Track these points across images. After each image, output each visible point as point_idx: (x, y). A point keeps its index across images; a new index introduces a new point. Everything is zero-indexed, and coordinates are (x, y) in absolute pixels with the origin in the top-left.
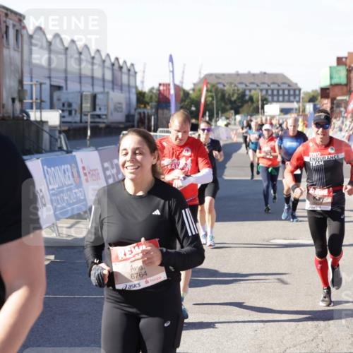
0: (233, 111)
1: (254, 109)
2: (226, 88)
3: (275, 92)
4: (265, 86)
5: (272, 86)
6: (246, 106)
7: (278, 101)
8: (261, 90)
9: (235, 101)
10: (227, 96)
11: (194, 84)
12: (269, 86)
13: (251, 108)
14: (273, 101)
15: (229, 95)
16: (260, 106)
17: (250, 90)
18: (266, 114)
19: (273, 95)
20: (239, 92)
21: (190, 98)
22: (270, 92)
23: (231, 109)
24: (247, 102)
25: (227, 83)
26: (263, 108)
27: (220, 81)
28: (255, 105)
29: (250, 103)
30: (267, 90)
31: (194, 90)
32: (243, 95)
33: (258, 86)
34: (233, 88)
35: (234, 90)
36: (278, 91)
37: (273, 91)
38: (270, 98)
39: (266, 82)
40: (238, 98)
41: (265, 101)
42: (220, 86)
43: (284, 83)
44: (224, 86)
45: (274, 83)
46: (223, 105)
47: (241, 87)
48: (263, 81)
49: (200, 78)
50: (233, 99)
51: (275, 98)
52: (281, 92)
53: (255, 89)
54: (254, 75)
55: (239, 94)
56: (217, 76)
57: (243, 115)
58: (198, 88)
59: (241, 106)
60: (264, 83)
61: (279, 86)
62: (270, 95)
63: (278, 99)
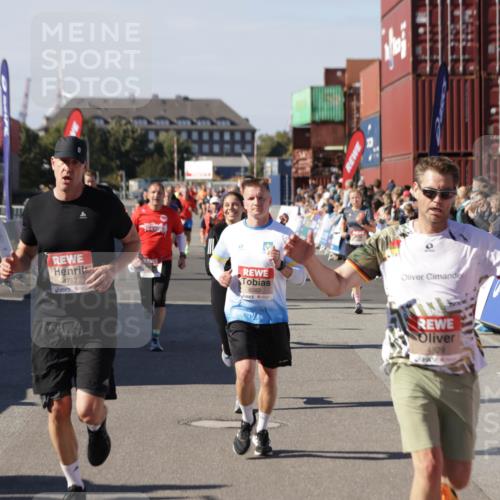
0: (122, 173)
1: (164, 167)
2: (109, 127)
3: (206, 136)
4: (187, 124)
5: (200, 125)
6: (148, 162)
7: (211, 154)
8: (179, 132)
9: (128, 152)
10: (111, 143)
11: (48, 119)
12: (193, 123)
13: (160, 166)
14: (201, 154)
15: (117, 140)
16: (176, 164)
17: (157, 132)
18: (187, 178)
19: (200, 142)
20: (136, 135)
21: (40, 146)
22: (195, 136)
23: (120, 168)
24: (150, 154)
25: (113, 118)
26: (181, 167)
27: (99, 113)
28: (166, 160)
29: (156, 156)
30: (189, 133)
31: (46, 130)
32: (143, 140)
33: (171, 123)
34: (125, 128)
35: (125, 132)
36: (211, 133)
37: (200, 133)
38: (195, 148)
39: (188, 115)
40: (133, 147)
41: (186, 153)
42: (99, 123)
43: (222, 119)
44: (106, 122)
45: (202, 119)
46: (104, 159)
47: (140, 125)
48: (182, 114)
49: (58, 107)
50: (123, 149)
51: (206, 148)
52: (216, 136)
53: (167, 130)
54: (164, 102)
55: (134, 140)
56: (93, 103)
57: (143, 180)
58: (54, 125)
59: (139, 163)
60: (183, 118)
61: (213, 123)
62: (194, 142)
63: (211, 149)
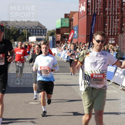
0: (13, 40)
1: (24, 38)
2: (10, 28)
3: (34, 31)
5: (33, 28)
6: (20, 37)
7: (35, 35)
8: (27, 30)
9: (15, 34)
10: (11, 32)
12: (31, 27)
13: (22, 38)
14: (33, 35)
15: (12, 31)
16: (27, 37)
17: (22, 30)
18: (29, 41)
19: (33, 32)
20: (17, 30)
22: (32, 31)
23: (13, 38)
24: (20, 35)
25: (11, 26)
26: (28, 38)
29: (21, 36)
30: (30, 30)
32: (19, 31)
33: (26, 27)
35: (14, 29)
36: (36, 30)
37: (33, 30)
38: (31, 33)
39: (30, 25)
41: (29, 35)
43: (39, 26)
44: (9, 27)
46: (8, 36)
50: (13, 34)
51: (34, 34)
52: (37, 31)
53: (25, 29)
55: (16, 31)
59: (17, 37)
61: (36, 27)
62: (31, 32)
63: (36, 34)
